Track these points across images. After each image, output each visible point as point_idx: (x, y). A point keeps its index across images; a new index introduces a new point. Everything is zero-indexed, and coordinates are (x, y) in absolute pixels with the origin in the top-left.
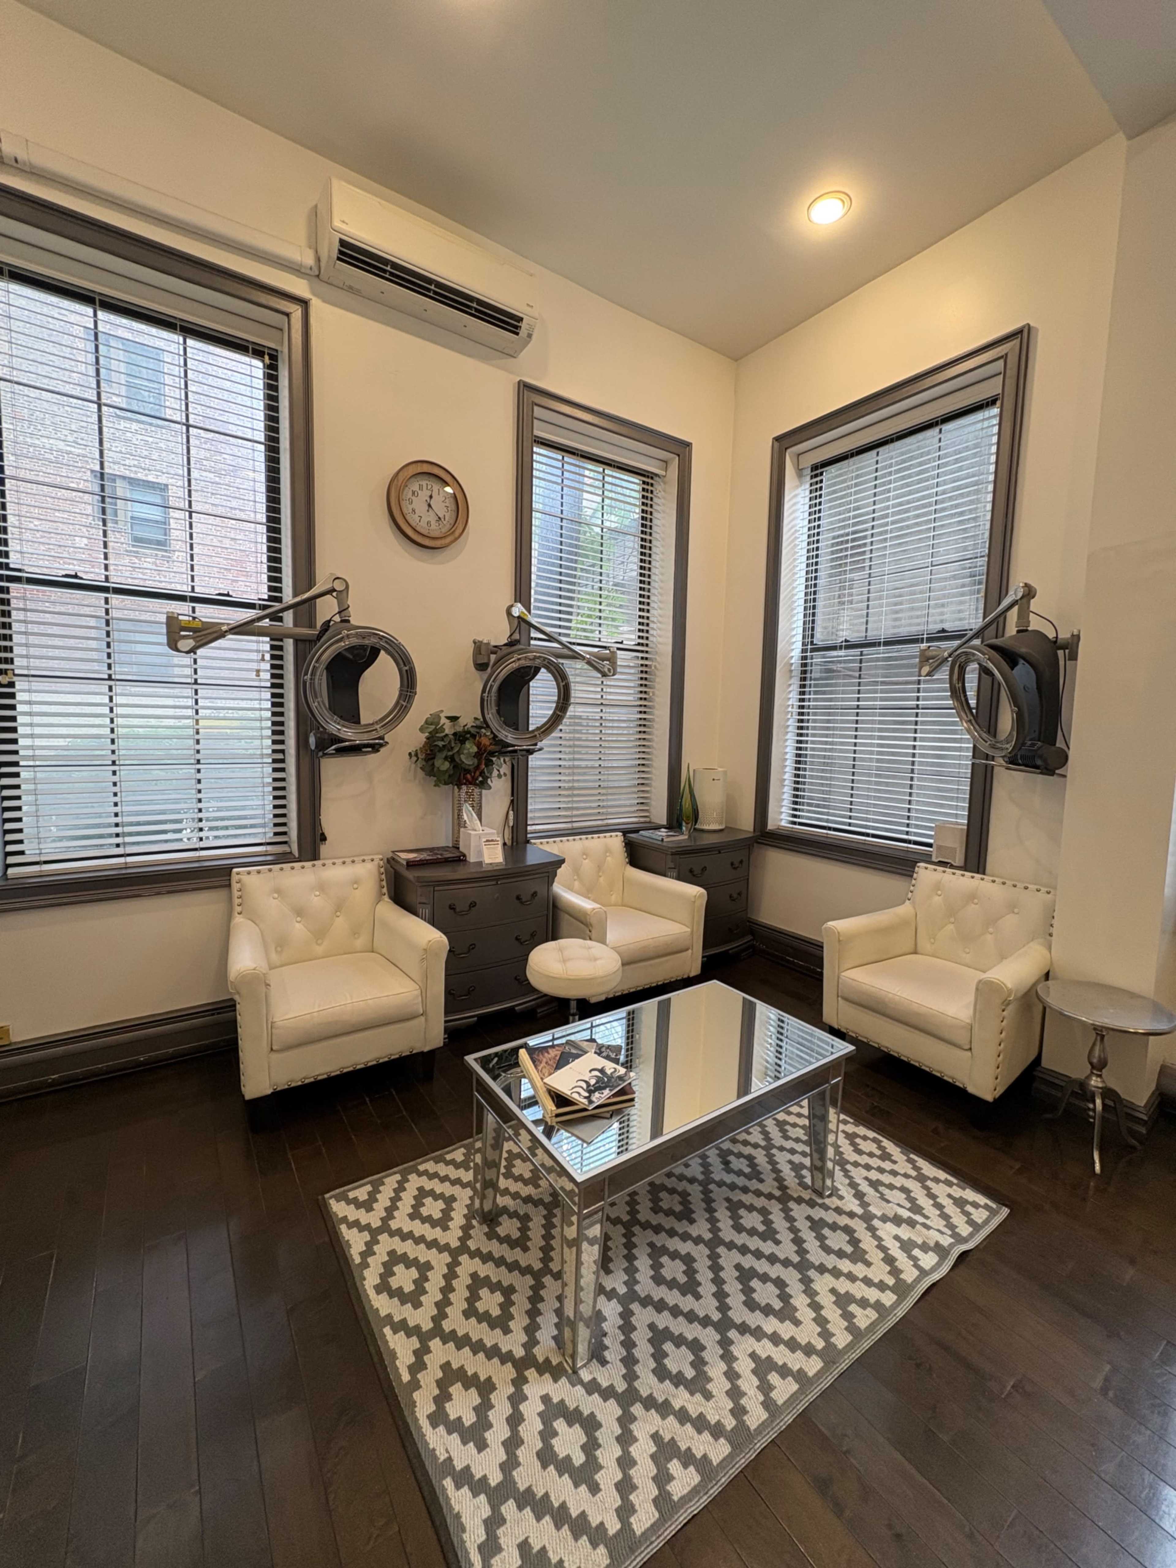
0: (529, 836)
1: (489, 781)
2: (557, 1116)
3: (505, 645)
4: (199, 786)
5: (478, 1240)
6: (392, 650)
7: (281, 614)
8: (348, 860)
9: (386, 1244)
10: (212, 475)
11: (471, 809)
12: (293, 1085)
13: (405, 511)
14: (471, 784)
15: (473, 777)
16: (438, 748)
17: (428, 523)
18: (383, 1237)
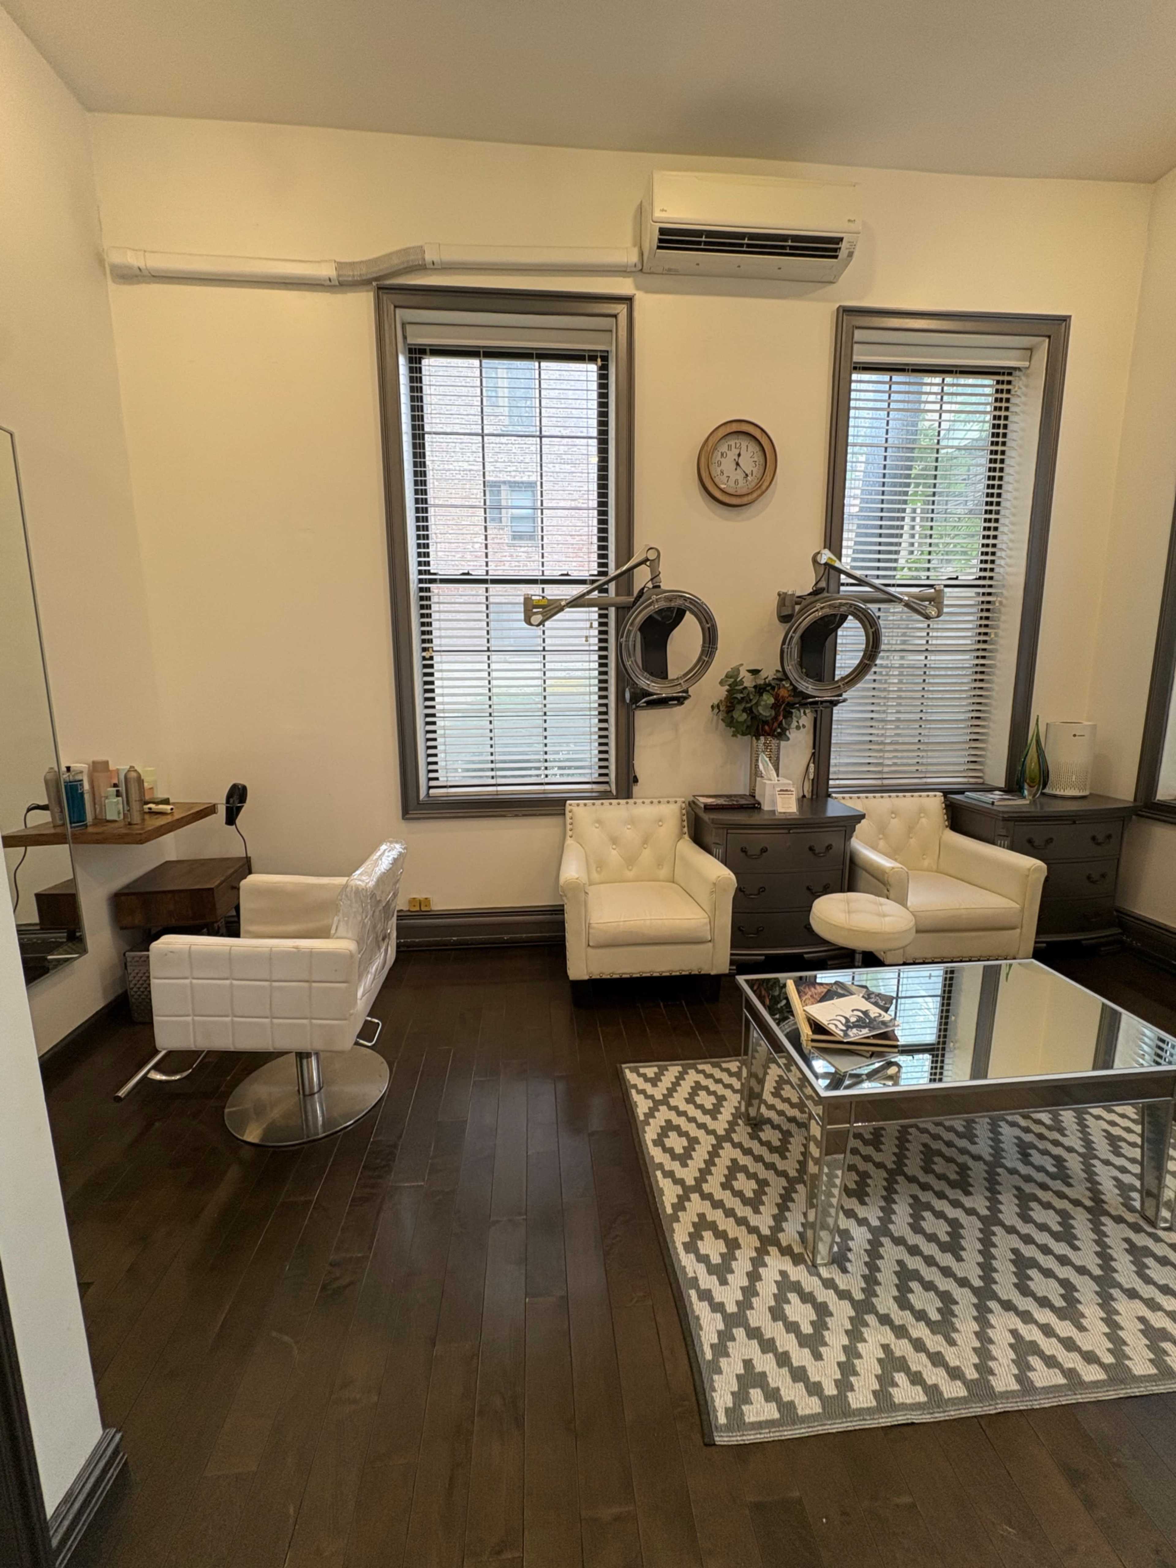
0: (830, 790)
1: (787, 733)
2: (813, 1041)
3: (809, 595)
4: (545, 734)
5: (742, 1134)
6: (695, 610)
7: (606, 586)
8: (655, 801)
9: (663, 1114)
10: (568, 467)
11: (767, 759)
12: (604, 977)
13: (713, 474)
14: (769, 735)
15: (771, 729)
16: (736, 701)
17: (736, 482)
18: (663, 1108)
